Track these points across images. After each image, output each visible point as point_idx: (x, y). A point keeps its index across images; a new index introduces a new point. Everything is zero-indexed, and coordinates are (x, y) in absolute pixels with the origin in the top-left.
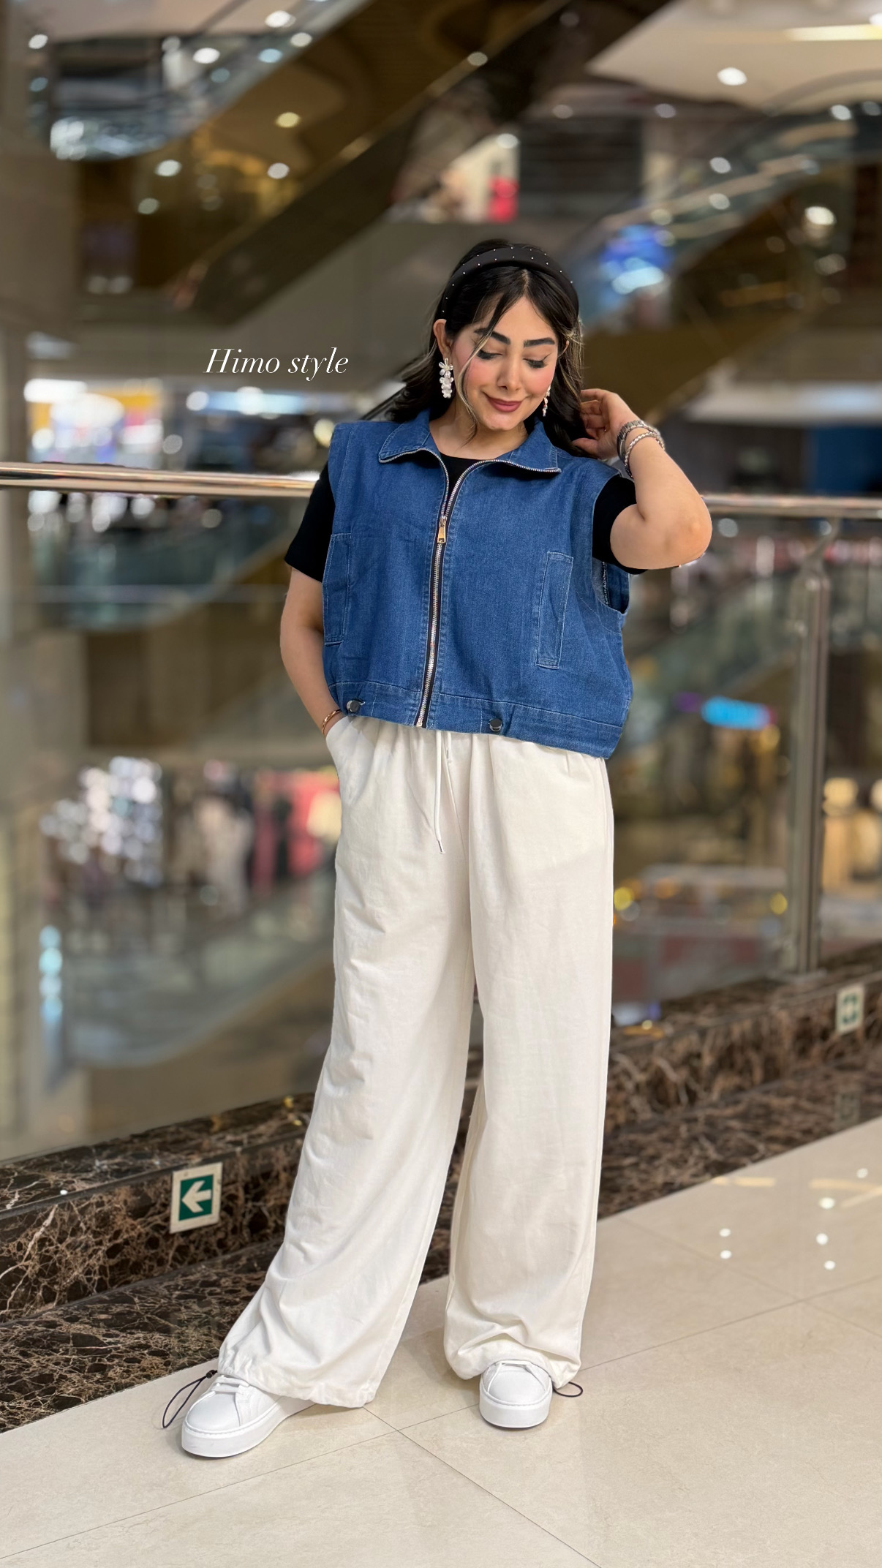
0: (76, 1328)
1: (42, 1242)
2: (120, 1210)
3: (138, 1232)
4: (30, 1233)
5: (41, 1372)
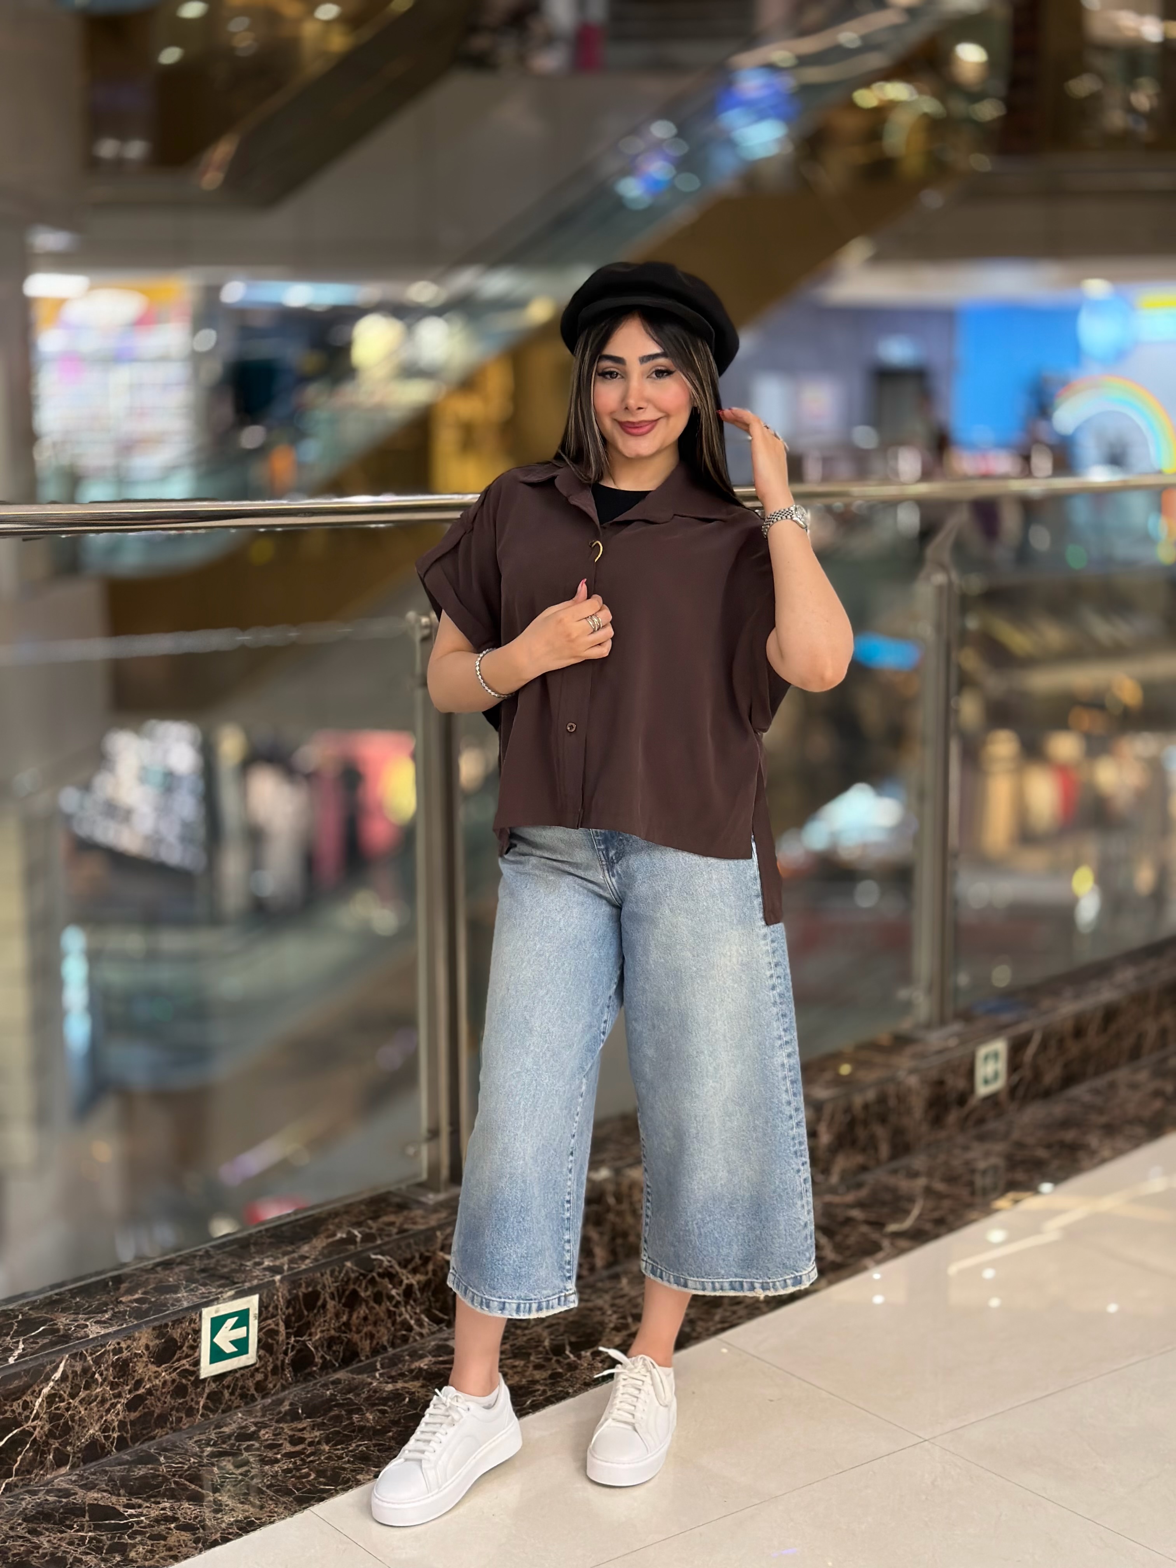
0: (93, 1496)
1: (51, 1399)
2: (141, 1357)
3: (162, 1380)
4: (37, 1389)
5: (52, 1554)
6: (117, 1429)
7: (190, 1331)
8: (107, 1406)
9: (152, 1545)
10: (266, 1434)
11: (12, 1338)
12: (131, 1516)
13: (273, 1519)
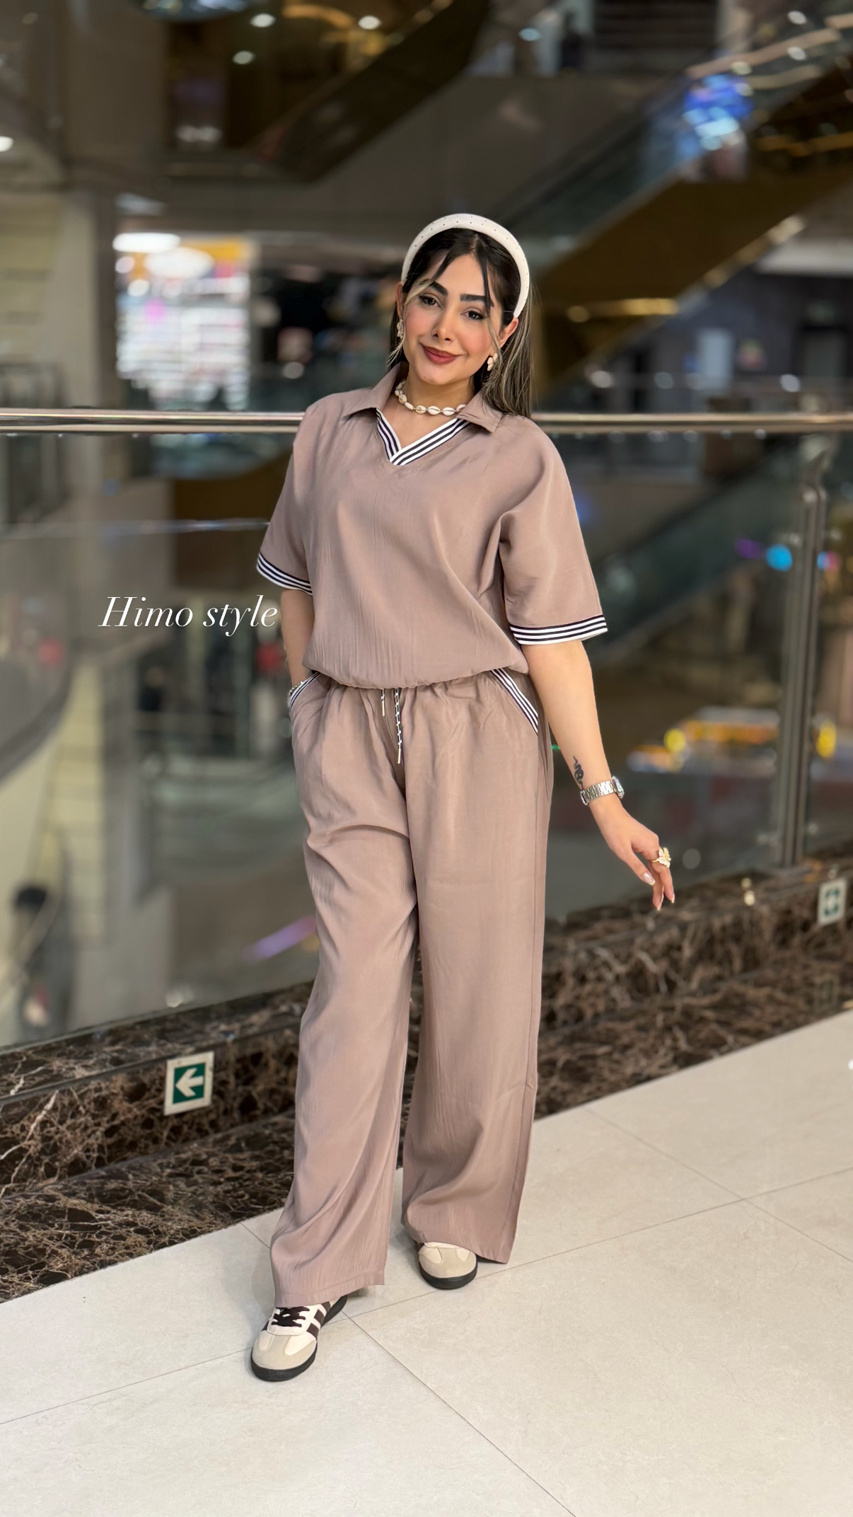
0: (72, 1203)
1: (43, 1124)
2: (117, 1095)
3: (134, 1114)
4: (32, 1116)
5: (35, 1247)
6: (96, 1150)
7: (157, 1077)
8: (89, 1131)
9: (114, 1244)
10: (214, 1162)
11: (16, 1075)
12: (101, 1219)
13: (211, 1229)
